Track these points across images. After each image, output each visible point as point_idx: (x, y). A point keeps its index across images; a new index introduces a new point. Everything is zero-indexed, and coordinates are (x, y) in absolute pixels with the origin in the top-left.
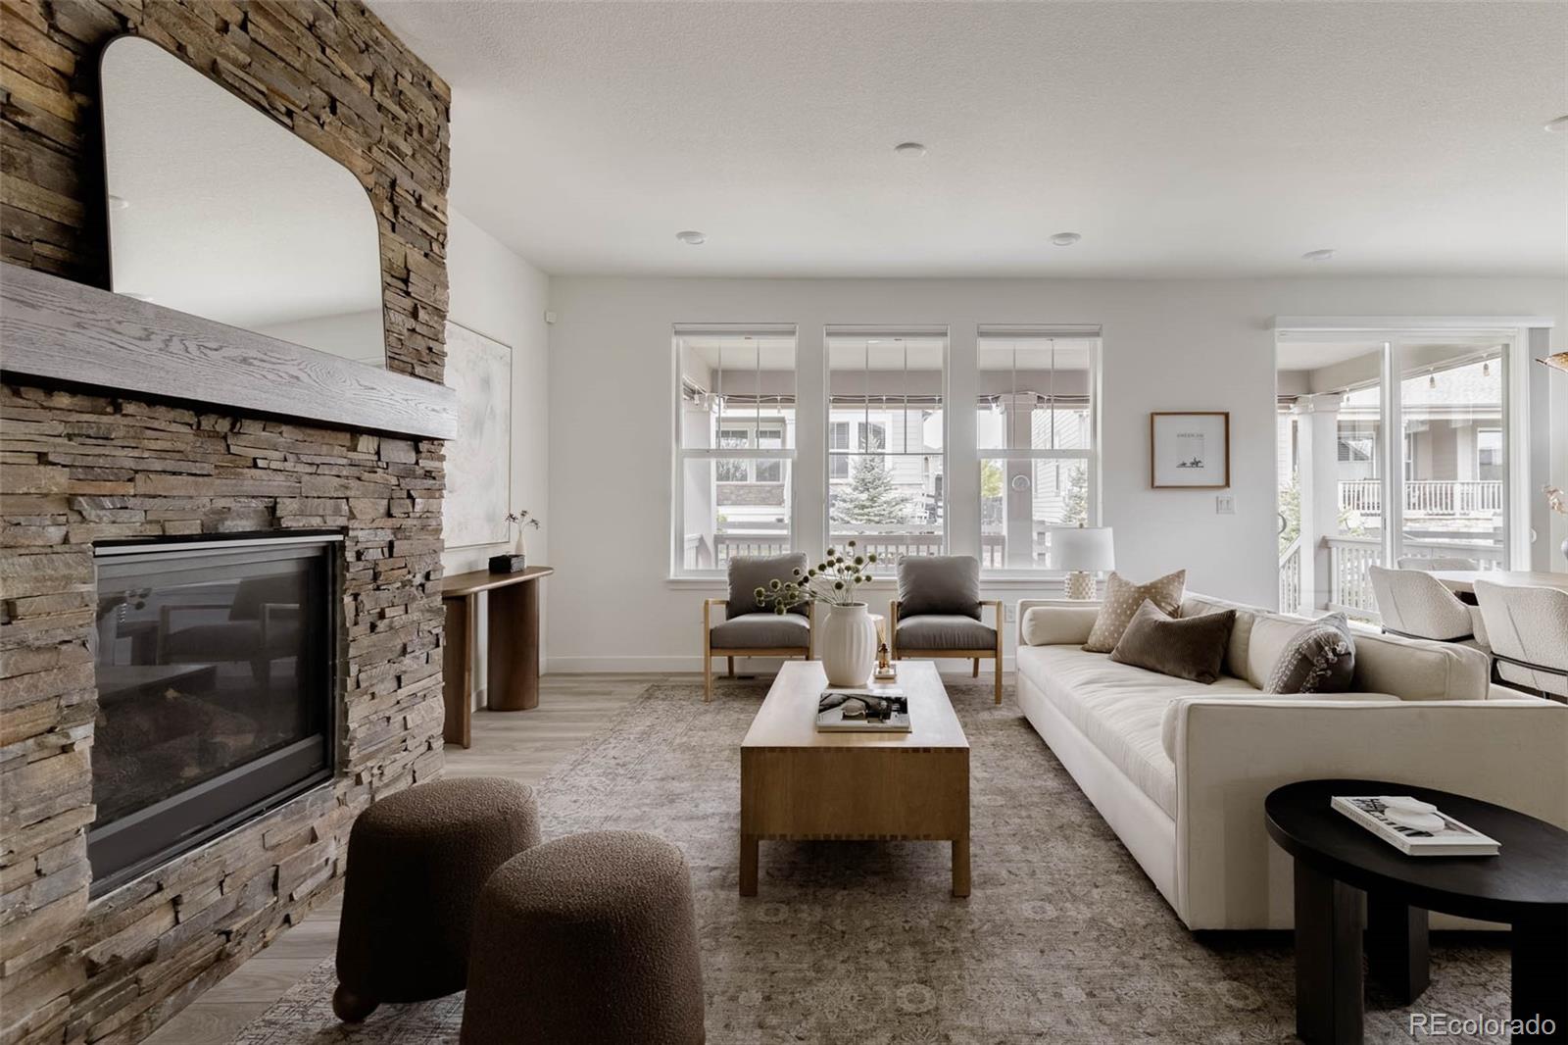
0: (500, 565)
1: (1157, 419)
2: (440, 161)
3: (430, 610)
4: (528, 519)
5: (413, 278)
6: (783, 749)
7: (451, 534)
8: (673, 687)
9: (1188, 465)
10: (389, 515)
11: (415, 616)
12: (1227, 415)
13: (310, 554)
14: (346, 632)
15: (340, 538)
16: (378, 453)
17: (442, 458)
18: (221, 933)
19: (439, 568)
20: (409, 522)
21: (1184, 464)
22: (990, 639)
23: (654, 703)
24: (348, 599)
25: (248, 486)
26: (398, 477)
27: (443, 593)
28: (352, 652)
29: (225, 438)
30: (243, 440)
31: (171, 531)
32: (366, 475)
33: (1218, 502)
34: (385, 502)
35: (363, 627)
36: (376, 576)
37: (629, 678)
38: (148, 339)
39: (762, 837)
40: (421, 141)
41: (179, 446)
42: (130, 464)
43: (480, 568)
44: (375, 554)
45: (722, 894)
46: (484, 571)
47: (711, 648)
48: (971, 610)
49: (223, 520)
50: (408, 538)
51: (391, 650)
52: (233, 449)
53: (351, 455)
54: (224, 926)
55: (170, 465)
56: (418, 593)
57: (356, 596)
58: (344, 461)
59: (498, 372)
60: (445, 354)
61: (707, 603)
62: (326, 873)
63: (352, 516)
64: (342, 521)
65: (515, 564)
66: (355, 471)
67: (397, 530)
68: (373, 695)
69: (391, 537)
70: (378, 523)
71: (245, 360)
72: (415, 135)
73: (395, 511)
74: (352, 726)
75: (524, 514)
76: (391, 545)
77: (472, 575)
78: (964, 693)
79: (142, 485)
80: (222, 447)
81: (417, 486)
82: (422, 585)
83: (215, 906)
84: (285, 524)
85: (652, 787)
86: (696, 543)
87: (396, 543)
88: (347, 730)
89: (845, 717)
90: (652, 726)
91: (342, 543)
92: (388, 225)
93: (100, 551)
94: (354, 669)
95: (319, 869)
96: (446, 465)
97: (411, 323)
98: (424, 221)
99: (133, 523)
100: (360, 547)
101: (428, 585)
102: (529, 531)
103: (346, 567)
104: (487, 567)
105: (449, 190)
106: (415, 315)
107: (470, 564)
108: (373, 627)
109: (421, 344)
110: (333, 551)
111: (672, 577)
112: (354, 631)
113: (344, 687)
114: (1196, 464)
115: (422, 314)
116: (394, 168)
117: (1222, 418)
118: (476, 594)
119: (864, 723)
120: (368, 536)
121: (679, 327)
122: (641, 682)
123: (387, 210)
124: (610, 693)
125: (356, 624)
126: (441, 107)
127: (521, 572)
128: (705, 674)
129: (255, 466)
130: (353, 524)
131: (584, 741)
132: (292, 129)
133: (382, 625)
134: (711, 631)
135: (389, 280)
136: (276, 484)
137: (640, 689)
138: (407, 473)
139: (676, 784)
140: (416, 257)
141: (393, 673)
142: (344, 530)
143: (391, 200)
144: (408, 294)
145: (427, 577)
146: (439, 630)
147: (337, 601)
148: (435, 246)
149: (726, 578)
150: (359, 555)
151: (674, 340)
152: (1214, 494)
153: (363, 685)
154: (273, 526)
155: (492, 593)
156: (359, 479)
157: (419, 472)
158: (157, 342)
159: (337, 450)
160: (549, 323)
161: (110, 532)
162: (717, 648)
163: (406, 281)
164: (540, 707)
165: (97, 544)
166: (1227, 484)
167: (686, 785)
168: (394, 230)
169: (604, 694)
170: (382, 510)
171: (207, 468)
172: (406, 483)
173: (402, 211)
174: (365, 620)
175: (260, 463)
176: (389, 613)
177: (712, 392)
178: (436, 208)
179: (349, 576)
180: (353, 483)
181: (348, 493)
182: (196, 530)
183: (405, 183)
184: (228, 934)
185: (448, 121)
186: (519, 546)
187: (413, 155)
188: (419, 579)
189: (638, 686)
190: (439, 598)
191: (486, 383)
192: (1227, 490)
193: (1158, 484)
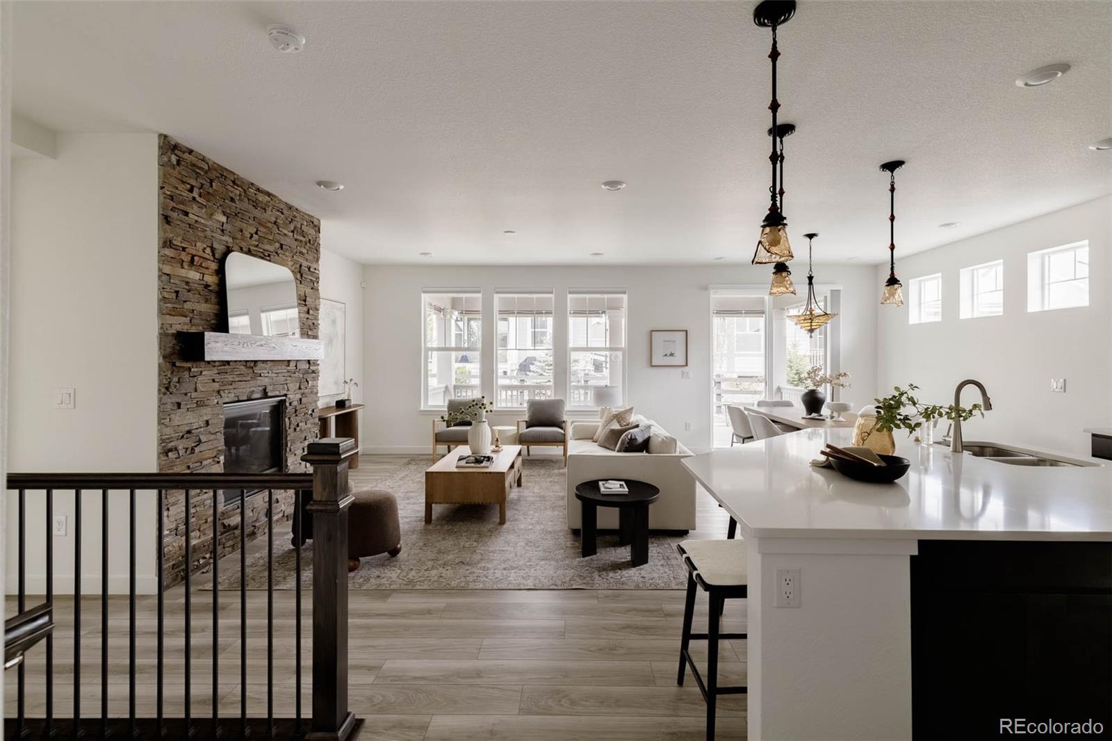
0: (341, 404)
1: (653, 333)
2: (317, 250)
3: (314, 424)
4: (353, 382)
5: (308, 299)
6: (440, 472)
7: (321, 392)
8: (421, 460)
9: (668, 355)
10: (300, 388)
11: (309, 426)
12: (686, 331)
13: (275, 404)
14: (286, 431)
15: (284, 398)
16: (296, 366)
17: (318, 365)
18: (253, 526)
19: (317, 407)
20: (306, 391)
21: (666, 355)
22: (562, 437)
23: (410, 466)
24: (287, 419)
25: (259, 383)
26: (303, 374)
27: (319, 416)
28: (288, 438)
29: (252, 368)
30: (257, 368)
31: (241, 399)
32: (293, 375)
33: (683, 373)
34: (298, 384)
35: (292, 430)
36: (296, 411)
37: (401, 456)
38: (239, 345)
39: (432, 503)
40: (310, 246)
41: (242, 373)
42: (231, 379)
43: (332, 405)
44: (295, 403)
45: (419, 523)
46: (333, 407)
47: (436, 441)
48: (560, 424)
49: (252, 394)
50: (306, 397)
51: (301, 438)
52: (255, 371)
53: (288, 368)
54: (254, 524)
55: (240, 379)
56: (310, 417)
57: (289, 418)
58: (285, 371)
59: (339, 315)
60: (319, 324)
61: (434, 421)
62: (281, 515)
63: (288, 390)
64: (285, 392)
65: (347, 404)
66: (289, 374)
67: (302, 394)
68: (295, 454)
69: (300, 397)
70: (297, 392)
71: (261, 345)
72: (308, 244)
73: (302, 387)
74: (289, 465)
75: (351, 380)
76: (301, 400)
77: (328, 408)
78: (553, 462)
79: (234, 386)
80: (251, 371)
81: (309, 377)
82: (311, 414)
83: (252, 517)
84: (269, 394)
85: (402, 495)
86: (444, 389)
87: (303, 399)
88: (287, 466)
89: (467, 463)
90: (408, 475)
91: (285, 400)
92: (299, 282)
93: (225, 405)
94: (289, 445)
95: (279, 513)
96: (319, 367)
97: (307, 316)
98: (311, 275)
99: (232, 397)
100: (291, 401)
101: (314, 414)
102: (353, 388)
103: (286, 408)
104: (335, 404)
105: (320, 260)
106: (308, 313)
107: (327, 404)
108: (295, 429)
109: (310, 323)
110: (282, 403)
111: (422, 408)
112: (289, 431)
113: (286, 451)
114: (672, 355)
115: (311, 312)
116: (301, 260)
117: (685, 332)
118: (330, 417)
119: (473, 465)
120: (294, 397)
121: (426, 289)
122: (406, 458)
123: (299, 276)
124: (391, 462)
125: (290, 428)
126: (317, 229)
127: (350, 407)
128: (433, 455)
129: (261, 376)
130: (288, 393)
131: (378, 480)
132: (270, 261)
133: (298, 429)
134: (436, 434)
135: (299, 302)
136: (265, 381)
137: (405, 461)
138: (306, 372)
139: (411, 494)
140: (309, 291)
141: (302, 447)
142: (285, 395)
143: (300, 272)
144: (306, 305)
145: (313, 411)
146: (318, 431)
147: (283, 421)
148: (315, 285)
149: (446, 409)
150: (290, 404)
151: (423, 295)
152: (680, 370)
153: (292, 450)
154: (265, 395)
155: (337, 417)
156: (290, 376)
157: (310, 371)
158: (241, 345)
159: (284, 367)
160: (363, 288)
161: (227, 400)
162: (439, 441)
163: (305, 301)
164: (359, 467)
165: (225, 403)
166: (687, 365)
167: (416, 494)
168: (301, 283)
169: (388, 462)
170: (298, 387)
171: (249, 378)
172: (305, 376)
173: (304, 275)
174: (293, 427)
175: (262, 375)
176: (300, 424)
177: (452, 309)
178: (315, 269)
179: (287, 411)
180: (289, 378)
181: (287, 382)
182: (246, 398)
183: (305, 264)
184: (255, 526)
185: (319, 232)
186: (349, 395)
187: (307, 253)
188: (310, 412)
189: (404, 459)
190: (317, 419)
191: (334, 322)
192: (686, 367)
193: (653, 364)
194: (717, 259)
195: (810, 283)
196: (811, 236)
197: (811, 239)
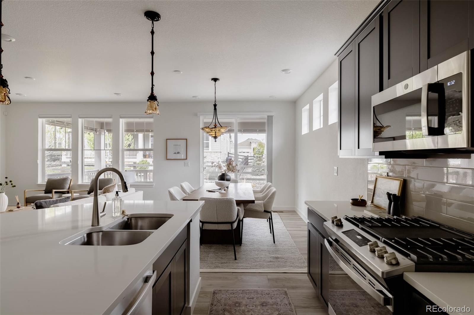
1: (168, 140)
9: (176, 153)
21: (175, 153)
33: (184, 163)
47: (26, 202)
61: (25, 191)
111: (39, 183)
114: (178, 153)
117: (185, 140)
121: (40, 116)
134: (26, 198)
151: (39, 119)
152: (183, 161)
166: (186, 159)
192: (186, 160)
193: (168, 158)
194: (193, 97)
195: (215, 109)
196: (215, 80)
197: (215, 82)
